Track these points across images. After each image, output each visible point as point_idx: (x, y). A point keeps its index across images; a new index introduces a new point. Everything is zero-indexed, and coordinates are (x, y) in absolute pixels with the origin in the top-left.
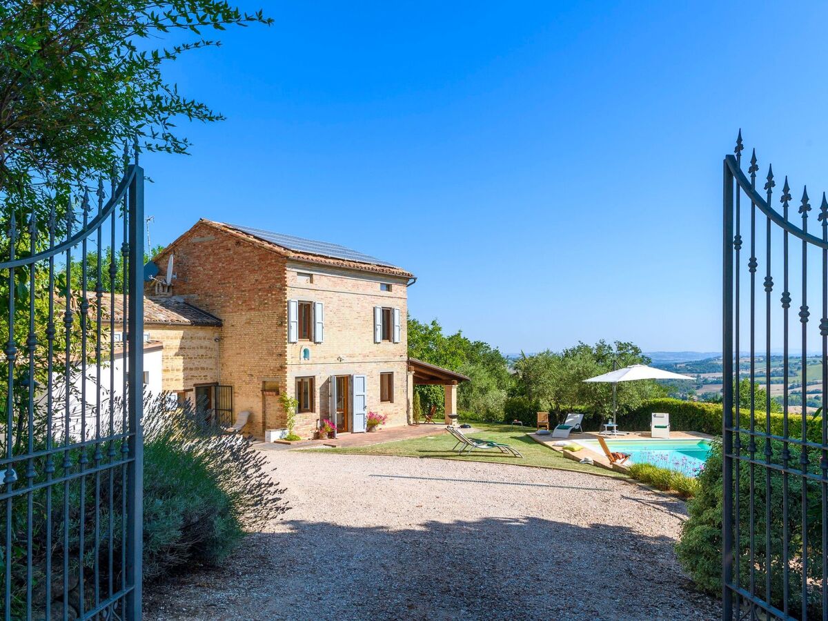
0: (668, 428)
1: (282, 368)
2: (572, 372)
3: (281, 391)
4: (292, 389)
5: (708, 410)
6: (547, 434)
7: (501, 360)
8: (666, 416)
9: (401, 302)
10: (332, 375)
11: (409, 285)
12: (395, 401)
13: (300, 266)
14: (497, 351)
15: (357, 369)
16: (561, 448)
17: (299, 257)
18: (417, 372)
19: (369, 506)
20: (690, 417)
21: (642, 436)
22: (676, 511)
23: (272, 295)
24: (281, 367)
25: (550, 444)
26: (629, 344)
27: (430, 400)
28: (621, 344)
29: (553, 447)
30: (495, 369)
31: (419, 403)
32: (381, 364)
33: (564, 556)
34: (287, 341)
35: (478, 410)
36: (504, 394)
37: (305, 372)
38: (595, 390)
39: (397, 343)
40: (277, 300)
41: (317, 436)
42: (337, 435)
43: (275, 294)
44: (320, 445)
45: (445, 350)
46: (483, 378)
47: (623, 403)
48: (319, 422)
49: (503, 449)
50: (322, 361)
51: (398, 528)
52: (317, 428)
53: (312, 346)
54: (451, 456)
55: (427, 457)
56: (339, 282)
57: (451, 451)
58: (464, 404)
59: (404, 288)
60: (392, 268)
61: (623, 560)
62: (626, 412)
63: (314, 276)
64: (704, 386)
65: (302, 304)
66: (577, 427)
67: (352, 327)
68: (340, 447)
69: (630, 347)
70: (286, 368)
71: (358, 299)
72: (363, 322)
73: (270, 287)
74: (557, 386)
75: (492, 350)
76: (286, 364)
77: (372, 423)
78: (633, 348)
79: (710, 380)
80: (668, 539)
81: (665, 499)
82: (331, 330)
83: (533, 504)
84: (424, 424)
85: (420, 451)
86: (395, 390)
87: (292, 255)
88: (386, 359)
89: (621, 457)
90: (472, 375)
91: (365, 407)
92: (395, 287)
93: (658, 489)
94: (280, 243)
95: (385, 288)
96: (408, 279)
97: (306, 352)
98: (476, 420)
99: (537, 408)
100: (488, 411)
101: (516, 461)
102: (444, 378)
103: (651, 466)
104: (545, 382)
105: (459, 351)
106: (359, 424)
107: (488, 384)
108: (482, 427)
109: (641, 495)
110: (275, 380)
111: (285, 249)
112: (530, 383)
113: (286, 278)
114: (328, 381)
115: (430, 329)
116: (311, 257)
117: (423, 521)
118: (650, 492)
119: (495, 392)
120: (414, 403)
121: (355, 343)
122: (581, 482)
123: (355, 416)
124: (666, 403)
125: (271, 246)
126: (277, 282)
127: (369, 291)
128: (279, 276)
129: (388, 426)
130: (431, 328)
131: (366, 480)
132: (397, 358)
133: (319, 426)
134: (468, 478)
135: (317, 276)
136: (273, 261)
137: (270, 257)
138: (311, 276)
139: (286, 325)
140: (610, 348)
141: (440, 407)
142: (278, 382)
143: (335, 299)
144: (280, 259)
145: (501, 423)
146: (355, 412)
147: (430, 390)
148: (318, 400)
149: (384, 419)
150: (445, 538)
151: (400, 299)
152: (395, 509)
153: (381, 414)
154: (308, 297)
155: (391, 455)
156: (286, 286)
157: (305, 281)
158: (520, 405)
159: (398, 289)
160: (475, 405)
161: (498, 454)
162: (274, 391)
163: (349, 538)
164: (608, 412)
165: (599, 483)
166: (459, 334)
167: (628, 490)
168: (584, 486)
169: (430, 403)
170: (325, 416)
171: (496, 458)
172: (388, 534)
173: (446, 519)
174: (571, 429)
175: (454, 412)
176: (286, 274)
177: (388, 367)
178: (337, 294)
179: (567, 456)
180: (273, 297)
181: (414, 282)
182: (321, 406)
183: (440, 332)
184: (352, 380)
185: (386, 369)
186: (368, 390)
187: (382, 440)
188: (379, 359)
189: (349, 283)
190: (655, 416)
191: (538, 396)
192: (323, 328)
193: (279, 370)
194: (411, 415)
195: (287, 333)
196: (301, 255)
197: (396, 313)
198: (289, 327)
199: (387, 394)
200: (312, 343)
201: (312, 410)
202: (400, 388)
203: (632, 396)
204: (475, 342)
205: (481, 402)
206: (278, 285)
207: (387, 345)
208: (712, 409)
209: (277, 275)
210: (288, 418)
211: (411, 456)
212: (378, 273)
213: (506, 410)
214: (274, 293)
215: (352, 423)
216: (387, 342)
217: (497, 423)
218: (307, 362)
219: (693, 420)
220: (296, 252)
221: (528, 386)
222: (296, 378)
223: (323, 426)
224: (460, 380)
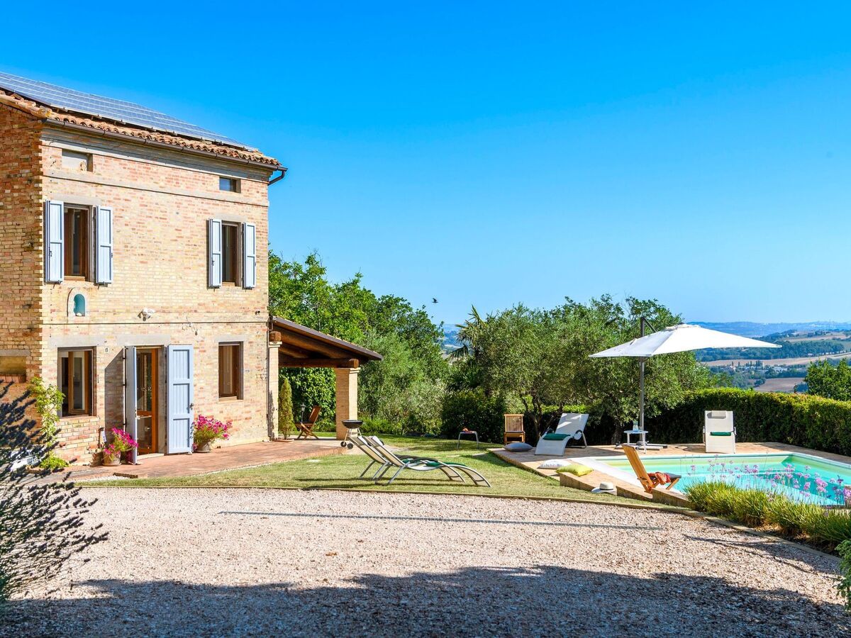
0: (733, 436)
1: (33, 331)
2: (564, 342)
3: (30, 374)
4: (51, 371)
5: (798, 404)
6: (526, 450)
7: (432, 332)
8: (729, 415)
9: (256, 212)
10: (128, 344)
11: (271, 183)
12: (246, 395)
13: (69, 137)
14: (423, 313)
15: (176, 335)
16: (554, 472)
17: (65, 120)
18: (285, 345)
19: (235, 556)
20: (766, 418)
21: (689, 450)
22: (783, 556)
23: (13, 191)
24: (31, 329)
25: (533, 465)
26: (650, 304)
27: (307, 398)
28: (637, 302)
29: (540, 471)
30: (419, 345)
31: (290, 400)
32: (221, 327)
33: (627, 617)
34: (42, 279)
35: (394, 415)
36: (441, 386)
37: (77, 338)
38: (605, 373)
39: (250, 288)
40: (22, 202)
41: (100, 460)
42: (138, 458)
43: (19, 191)
44: (106, 474)
45: (333, 311)
46: (399, 359)
47: (652, 397)
48: (103, 433)
49: (451, 474)
50: (109, 318)
51: (305, 586)
52: (99, 446)
53: (90, 289)
54: (362, 485)
55: (317, 488)
56: (143, 171)
57: (358, 479)
58: (369, 405)
59: (264, 188)
60: (242, 149)
61: (734, 621)
62: (657, 413)
63: (95, 159)
64: (767, 381)
65: (70, 210)
66: (578, 437)
67: (167, 257)
68: (146, 477)
69: (652, 309)
70: (40, 330)
71: (179, 205)
72: (186, 248)
73: (9, 176)
74: (537, 369)
75: (414, 311)
76: (41, 323)
77: (203, 436)
78: (658, 310)
79: (778, 369)
80: (789, 593)
81: (758, 540)
82: (126, 261)
83: (537, 548)
84: (298, 439)
85: (301, 480)
86: (246, 376)
87: (53, 116)
88: (229, 316)
89: (664, 479)
90: (383, 353)
91: (190, 407)
92: (246, 184)
93: (744, 524)
94: (29, 94)
95: (228, 186)
96: (270, 171)
97: (79, 300)
98: (391, 433)
99: (501, 408)
100: (412, 417)
101: (481, 491)
102: (334, 355)
103: (726, 488)
104: (517, 361)
105: (358, 312)
106: (179, 438)
107: (411, 370)
108: (405, 444)
109: (716, 533)
110: (19, 353)
111: (39, 104)
112: (489, 363)
113: (40, 159)
114: (121, 357)
115: (304, 271)
116: (88, 122)
117: (348, 574)
118: (730, 530)
119: (423, 385)
120: (280, 399)
121: (171, 287)
122: (608, 518)
123: (172, 424)
124: (726, 396)
125: (11, 98)
126: (23, 167)
127: (199, 190)
128: (26, 156)
129: (235, 440)
130: (305, 268)
131: (215, 519)
132: (250, 317)
133: (103, 441)
134: (405, 513)
135: (100, 156)
136: (16, 126)
137: (8, 119)
138: (89, 157)
139: (41, 248)
140: (619, 309)
141: (324, 410)
142: (24, 358)
143: (135, 203)
144: (30, 124)
145: (437, 438)
146: (172, 414)
147: (306, 380)
148: (100, 392)
149: (226, 429)
150: (400, 598)
151: (254, 208)
152: (287, 559)
153: (221, 419)
154: (83, 196)
155: (247, 487)
156: (42, 174)
157: (78, 167)
158: (470, 403)
159: (253, 190)
160: (388, 406)
161: (444, 483)
162: (17, 374)
163: (215, 602)
164: (627, 412)
165: (640, 518)
166: (355, 283)
167: (693, 527)
168: (614, 522)
169: (307, 403)
170: (116, 422)
171: (443, 487)
172: (289, 595)
173: (390, 570)
174: (568, 438)
175: (353, 417)
176: (40, 151)
177: (233, 333)
178: (139, 194)
179: (567, 483)
180: (16, 195)
181: (282, 177)
182: (107, 404)
183: (323, 277)
184: (166, 356)
185: (230, 335)
186: (195, 375)
187: (224, 466)
188: (216, 316)
189: (161, 173)
190: (710, 416)
191: (503, 388)
192: (111, 255)
193: (25, 335)
194: (276, 421)
195: (42, 264)
196: (71, 118)
197: (249, 232)
198: (47, 254)
199: (231, 385)
200: (91, 284)
201: (90, 411)
202: (255, 371)
203: (668, 383)
204: (384, 298)
205: (398, 402)
206: (26, 172)
207: (230, 292)
208: (803, 403)
209: (23, 153)
210: (44, 425)
211: (286, 487)
212: (216, 158)
213: (444, 415)
214: (16, 187)
215: (166, 437)
216: (231, 286)
217: (430, 437)
218: (80, 319)
219: (772, 423)
220: (61, 112)
221: (486, 370)
222: (60, 349)
223: (111, 440)
224: (364, 358)
